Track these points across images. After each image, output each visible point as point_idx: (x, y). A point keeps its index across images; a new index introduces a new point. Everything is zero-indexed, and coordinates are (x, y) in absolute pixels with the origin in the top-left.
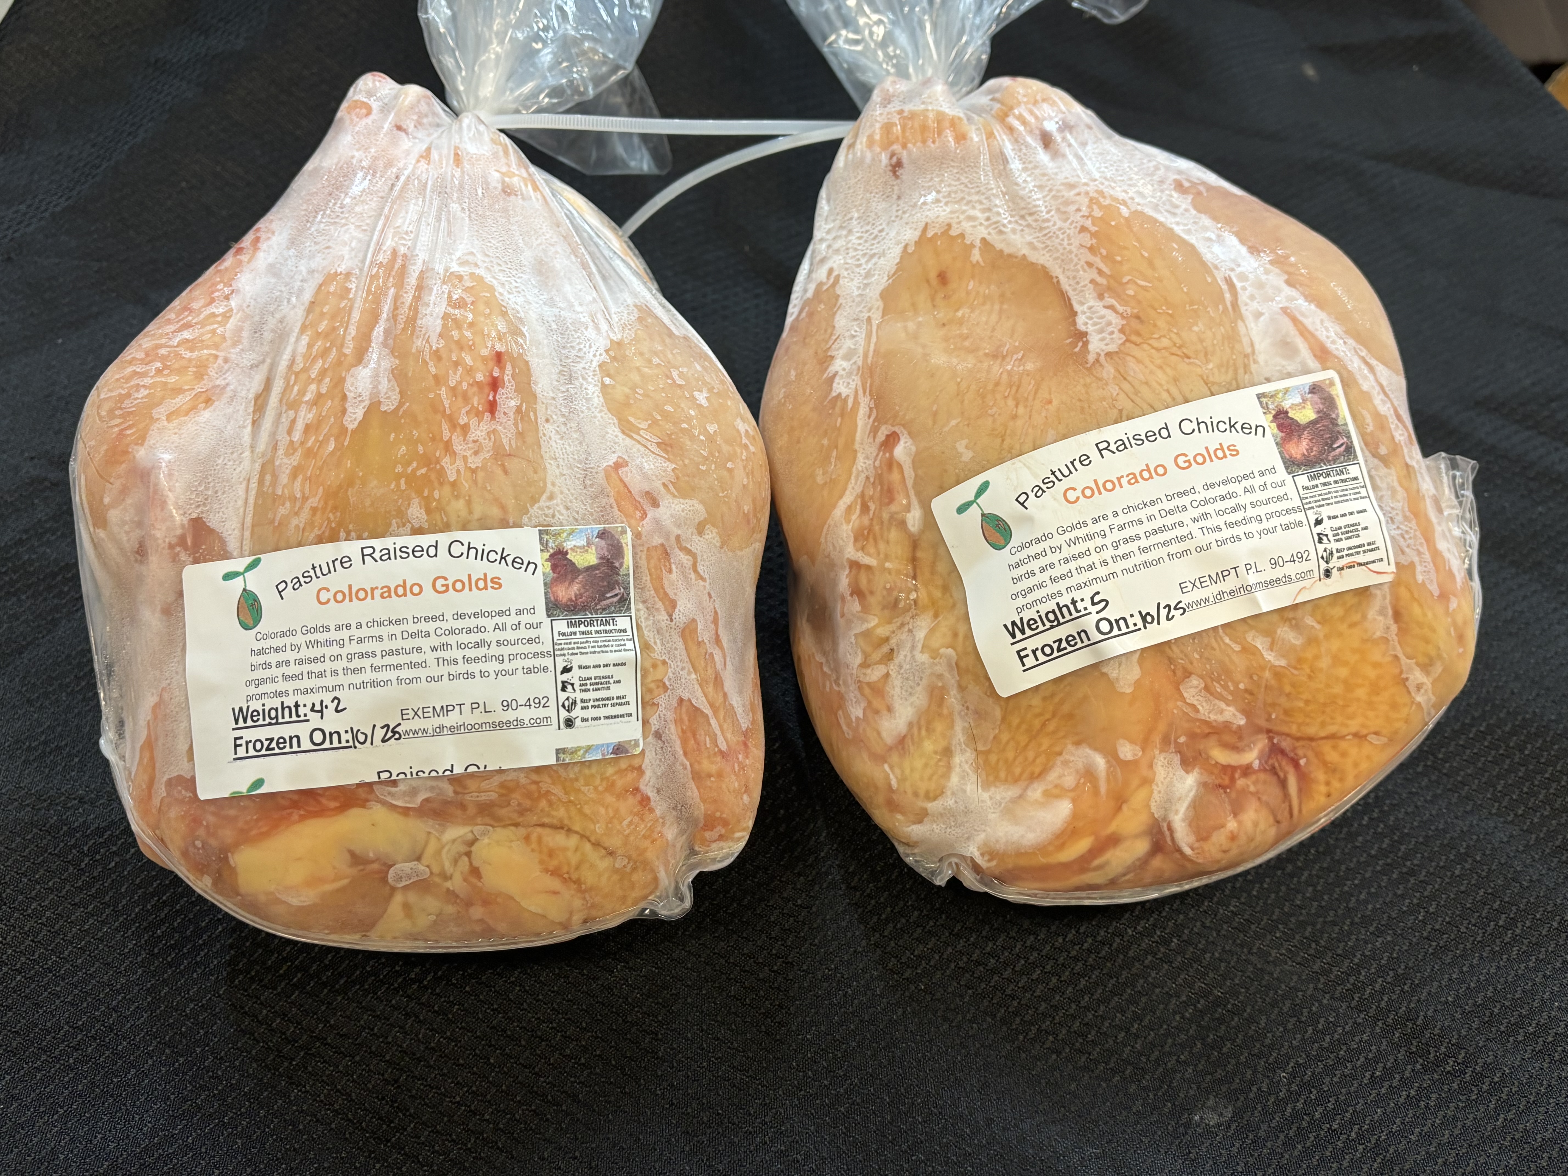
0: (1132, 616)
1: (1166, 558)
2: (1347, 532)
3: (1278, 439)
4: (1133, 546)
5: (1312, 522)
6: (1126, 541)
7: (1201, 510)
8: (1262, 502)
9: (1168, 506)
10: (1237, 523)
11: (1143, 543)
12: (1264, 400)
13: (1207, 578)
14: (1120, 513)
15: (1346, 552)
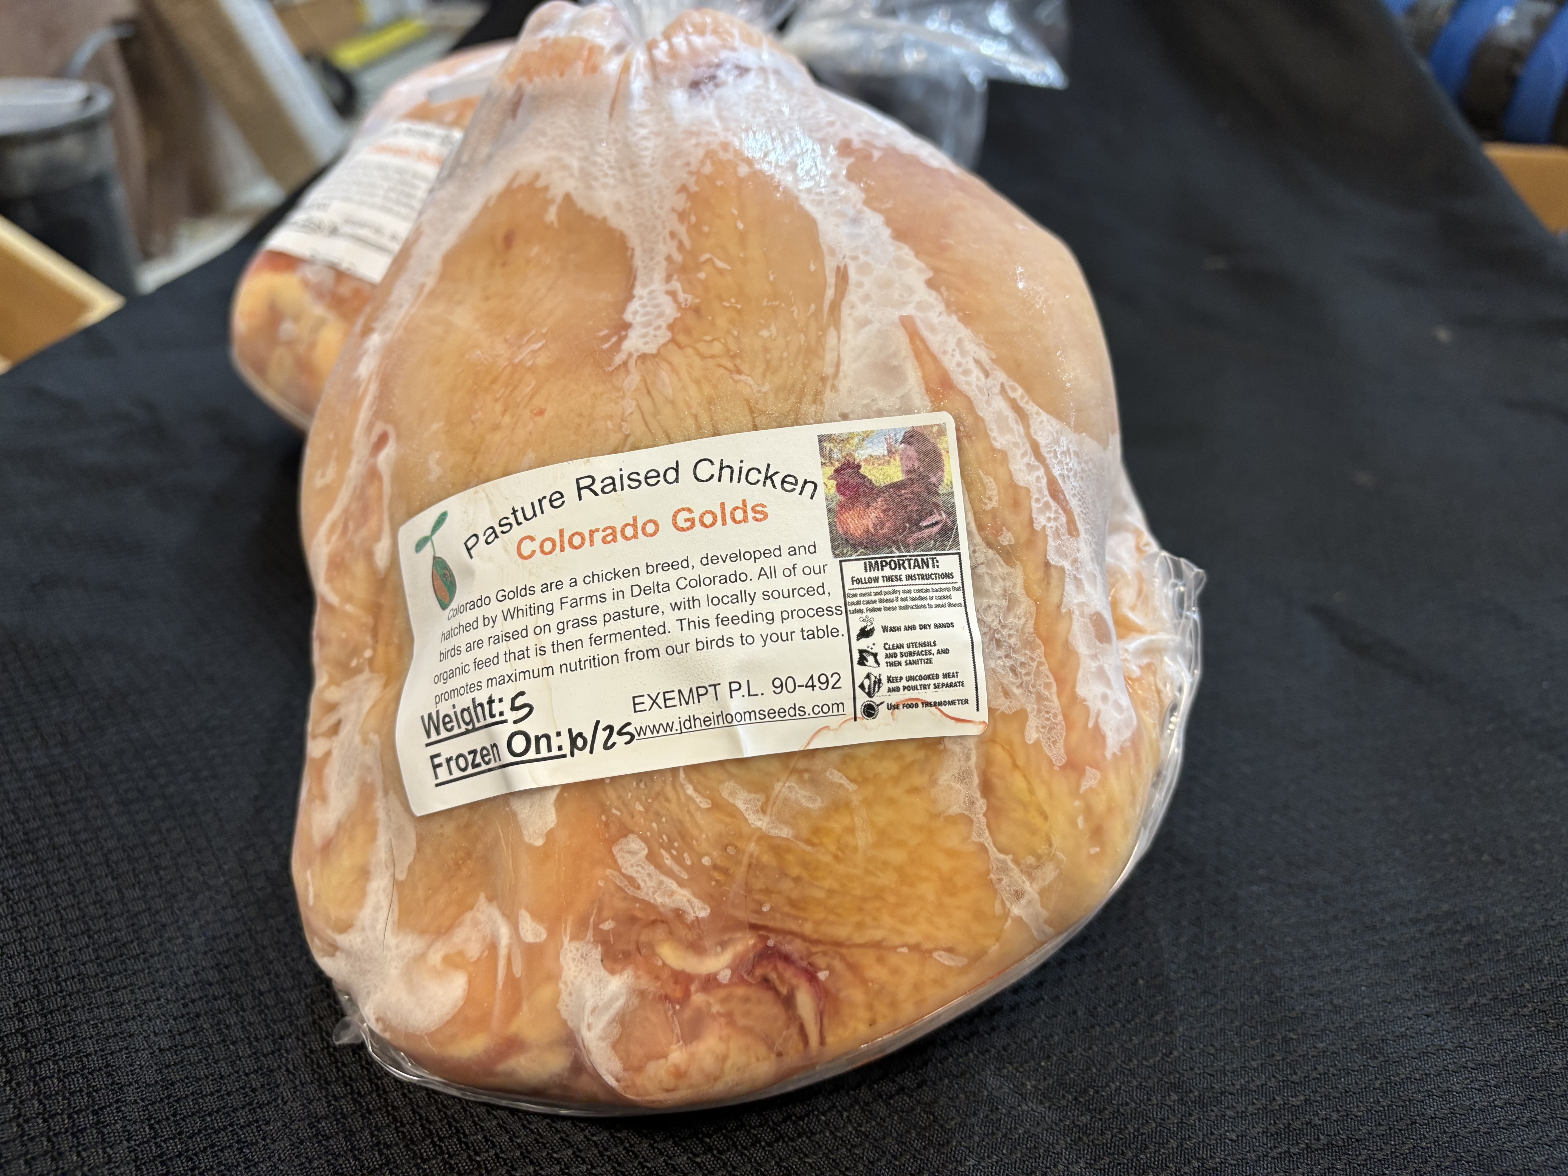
0: (559, 734)
1: (622, 657)
2: (910, 654)
3: (834, 505)
4: (583, 633)
5: (854, 633)
6: (577, 624)
7: (689, 593)
8: (781, 594)
9: (645, 580)
10: (735, 620)
11: (599, 630)
12: (828, 445)
13: (675, 695)
14: (580, 582)
15: (904, 683)
